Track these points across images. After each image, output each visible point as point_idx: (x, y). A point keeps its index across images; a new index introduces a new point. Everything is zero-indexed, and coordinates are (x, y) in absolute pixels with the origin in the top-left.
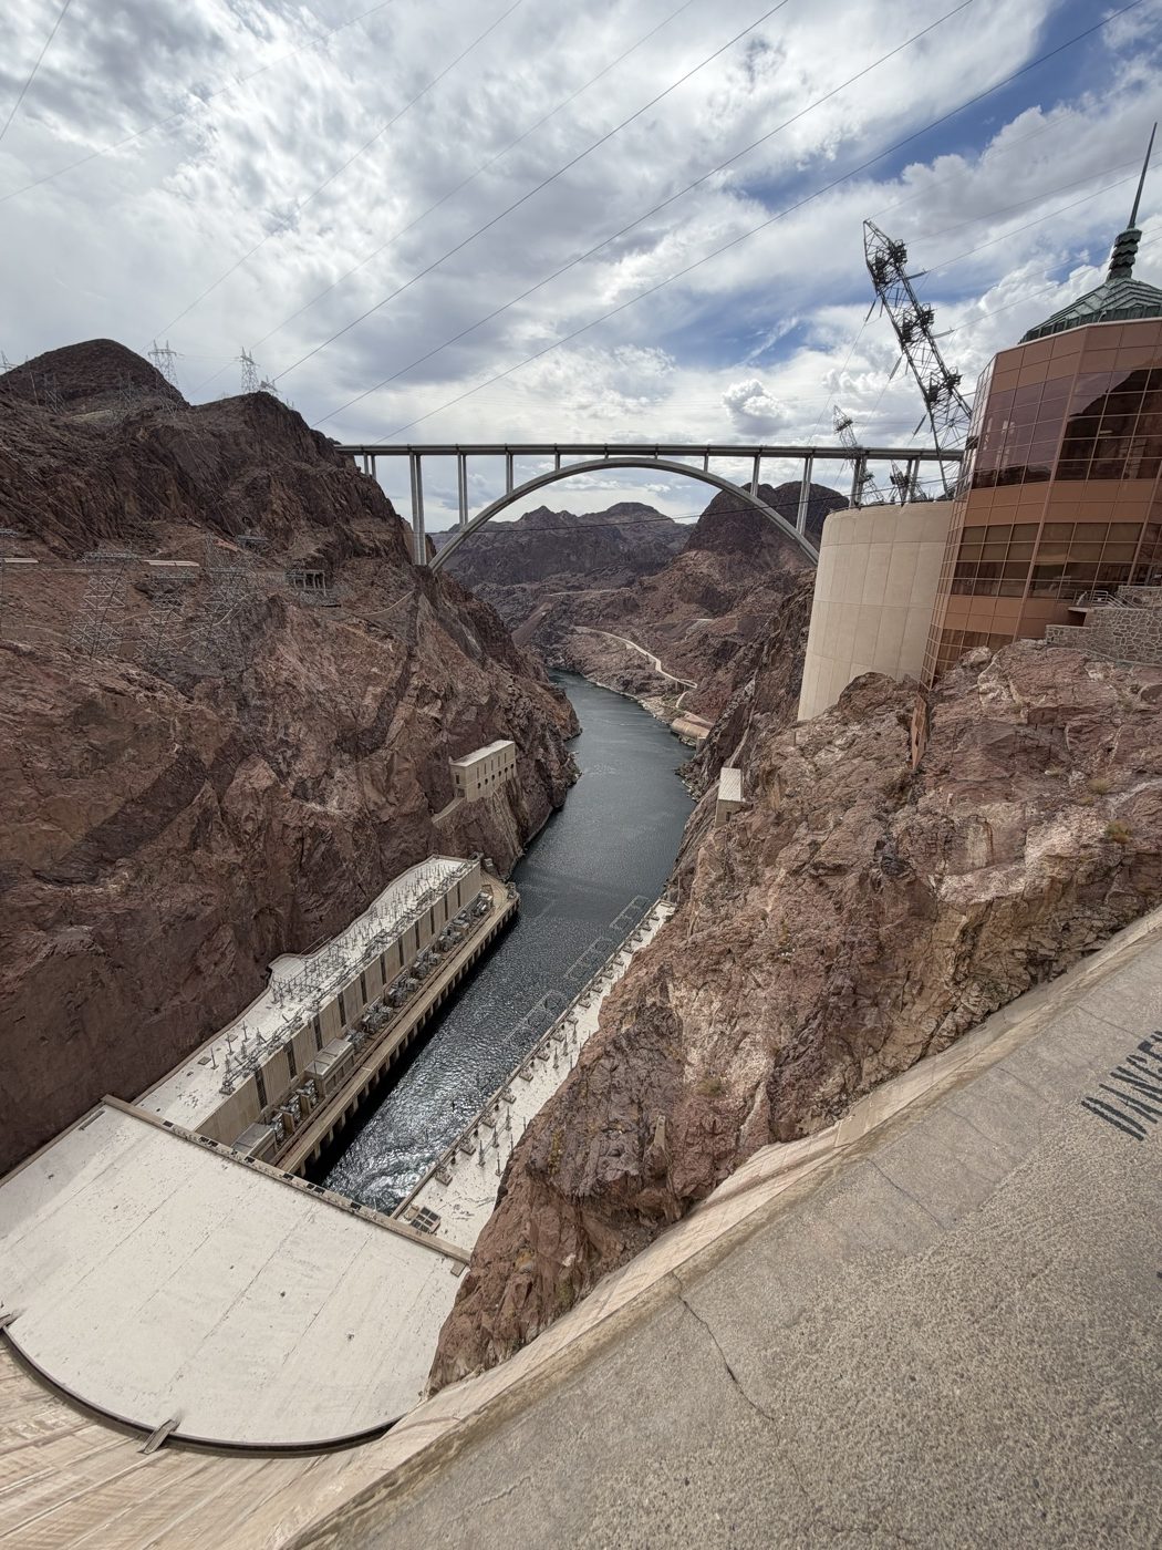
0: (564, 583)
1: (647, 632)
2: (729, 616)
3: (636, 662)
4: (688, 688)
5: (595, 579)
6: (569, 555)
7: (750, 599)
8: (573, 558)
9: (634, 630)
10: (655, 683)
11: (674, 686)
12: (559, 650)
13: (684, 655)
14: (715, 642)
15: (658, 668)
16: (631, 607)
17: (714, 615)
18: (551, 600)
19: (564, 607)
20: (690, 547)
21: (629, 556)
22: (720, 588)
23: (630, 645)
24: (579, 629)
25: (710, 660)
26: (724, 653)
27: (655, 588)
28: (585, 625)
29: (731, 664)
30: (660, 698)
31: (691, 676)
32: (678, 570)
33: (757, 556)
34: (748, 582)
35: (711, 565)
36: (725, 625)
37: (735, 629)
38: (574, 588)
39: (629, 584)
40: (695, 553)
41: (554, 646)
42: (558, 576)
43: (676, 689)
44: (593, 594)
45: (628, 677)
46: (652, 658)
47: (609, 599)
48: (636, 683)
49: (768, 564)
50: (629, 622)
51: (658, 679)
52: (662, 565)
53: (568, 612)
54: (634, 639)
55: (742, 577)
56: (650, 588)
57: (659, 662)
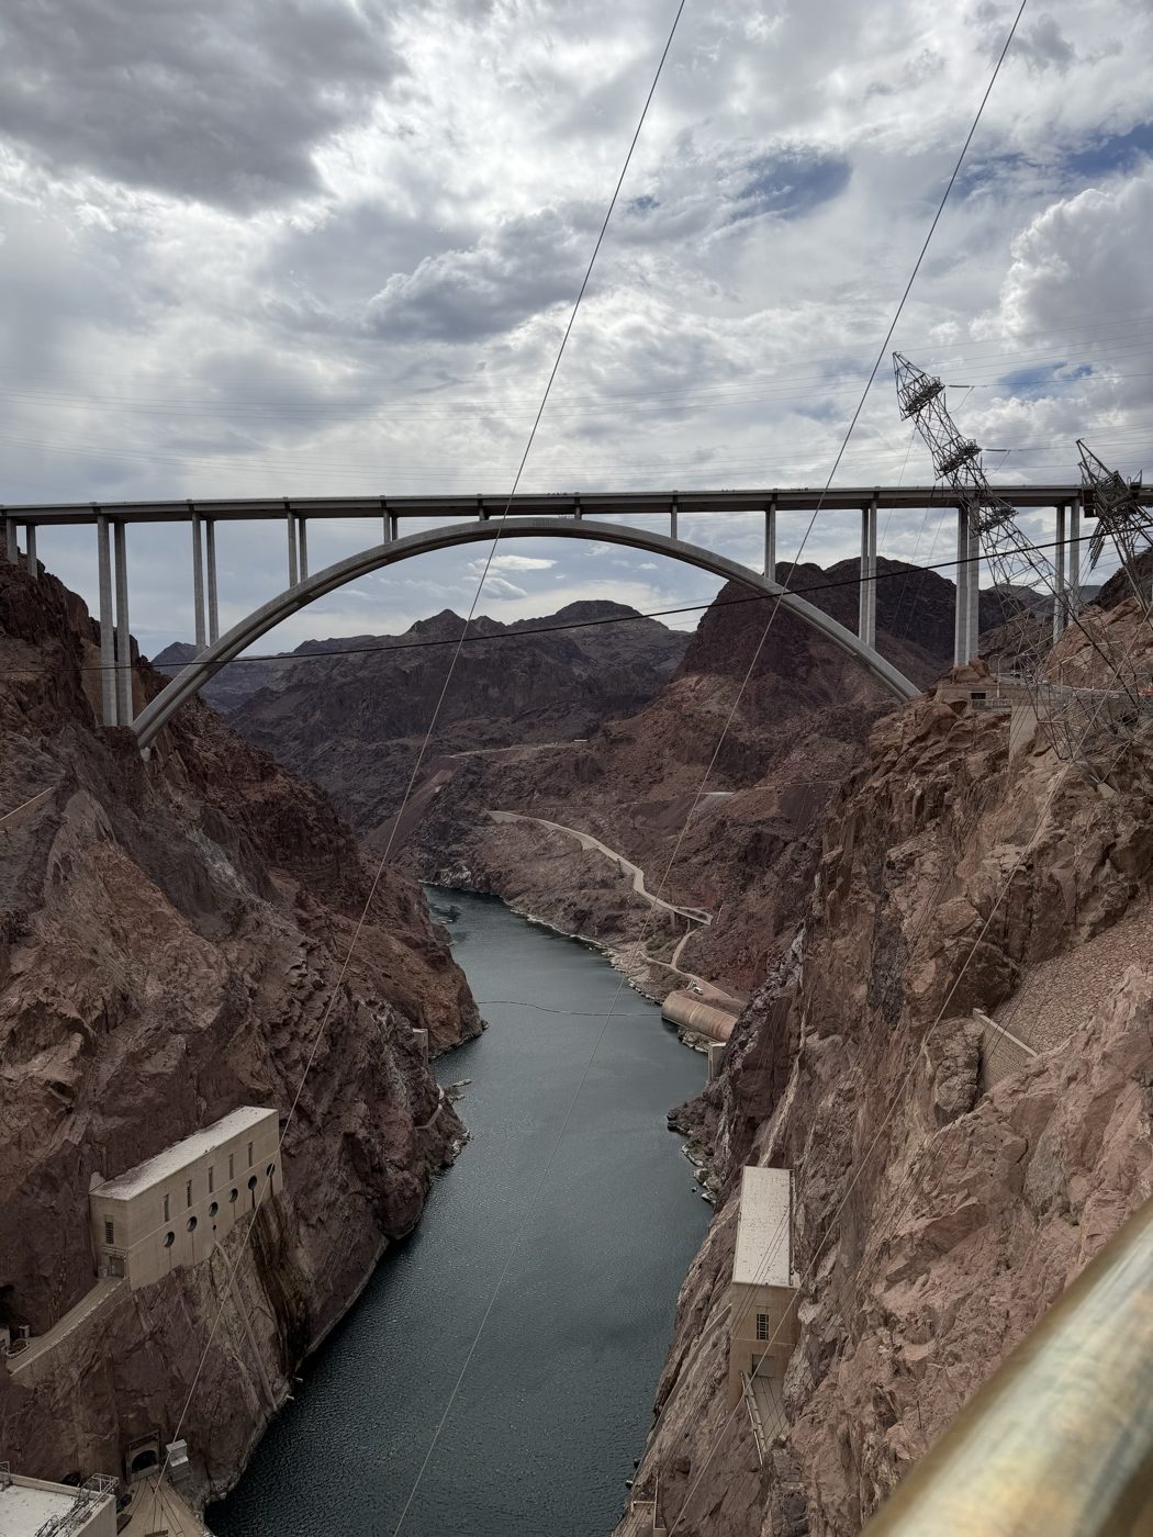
0: (475, 735)
1: (619, 818)
2: (763, 787)
3: (599, 875)
4: (695, 924)
5: (531, 726)
6: (486, 688)
7: (797, 755)
8: (494, 692)
9: (594, 815)
10: (634, 916)
11: (668, 920)
12: (460, 855)
13: (685, 860)
14: (741, 836)
15: (639, 886)
16: (589, 773)
17: (737, 784)
18: (451, 765)
19: (471, 777)
20: (687, 668)
21: (590, 686)
22: (743, 737)
23: (589, 842)
24: (498, 816)
25: (732, 868)
26: (757, 854)
27: (629, 740)
28: (508, 807)
29: (770, 878)
30: (644, 945)
31: (699, 899)
32: (669, 708)
33: (804, 681)
34: (792, 725)
35: (725, 698)
36: (759, 801)
37: (774, 811)
38: (493, 742)
39: (589, 733)
40: (695, 679)
41: (454, 847)
42: (467, 722)
43: (673, 926)
44: (526, 753)
45: (584, 905)
46: (628, 866)
47: (550, 761)
48: (599, 916)
49: (825, 695)
50: (587, 802)
51: (637, 906)
52: (645, 700)
53: (477, 786)
54: (596, 831)
55: (781, 716)
56: (621, 740)
57: (640, 874)
